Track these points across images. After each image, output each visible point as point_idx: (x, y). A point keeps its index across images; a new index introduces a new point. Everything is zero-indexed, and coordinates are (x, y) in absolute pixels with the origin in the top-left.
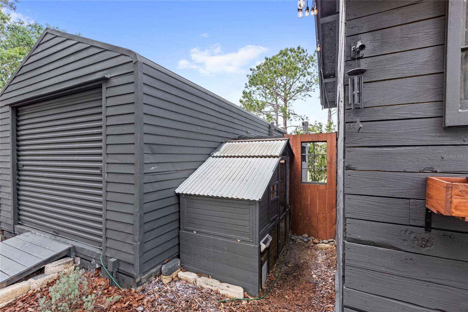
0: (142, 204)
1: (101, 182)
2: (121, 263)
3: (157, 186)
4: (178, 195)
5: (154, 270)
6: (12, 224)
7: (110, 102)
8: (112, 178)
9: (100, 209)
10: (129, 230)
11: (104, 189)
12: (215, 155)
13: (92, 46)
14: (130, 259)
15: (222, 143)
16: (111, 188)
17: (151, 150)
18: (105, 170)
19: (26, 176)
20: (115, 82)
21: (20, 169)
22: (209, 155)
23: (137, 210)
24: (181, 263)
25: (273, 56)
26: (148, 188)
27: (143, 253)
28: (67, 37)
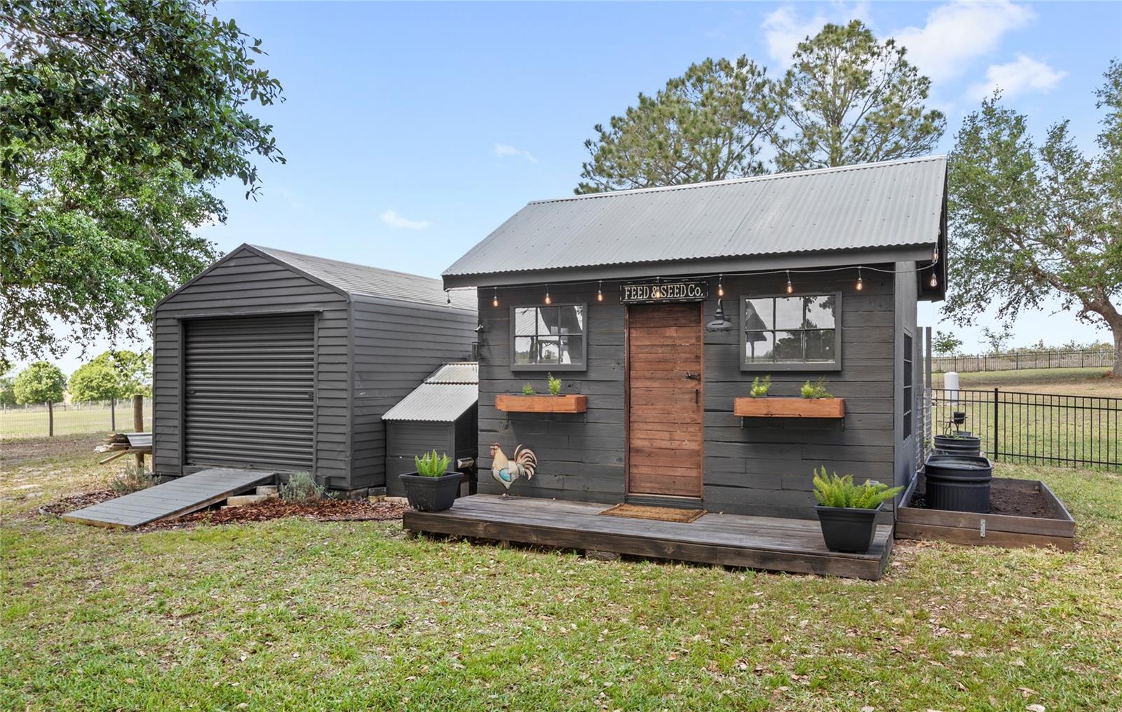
0: (353, 425)
1: (311, 407)
2: (332, 480)
3: (365, 411)
4: (385, 422)
5: (362, 490)
6: (180, 464)
7: (322, 333)
8: (323, 403)
9: (311, 433)
10: (341, 448)
11: (315, 414)
12: (428, 381)
13: (303, 278)
14: (342, 473)
15: (441, 366)
16: (322, 411)
17: (361, 377)
18: (316, 396)
19: (197, 404)
20: (327, 315)
21: (188, 395)
22: (422, 381)
23: (349, 429)
24: (387, 489)
25: (670, 80)
26: (358, 412)
27: (353, 469)
28: (273, 261)
